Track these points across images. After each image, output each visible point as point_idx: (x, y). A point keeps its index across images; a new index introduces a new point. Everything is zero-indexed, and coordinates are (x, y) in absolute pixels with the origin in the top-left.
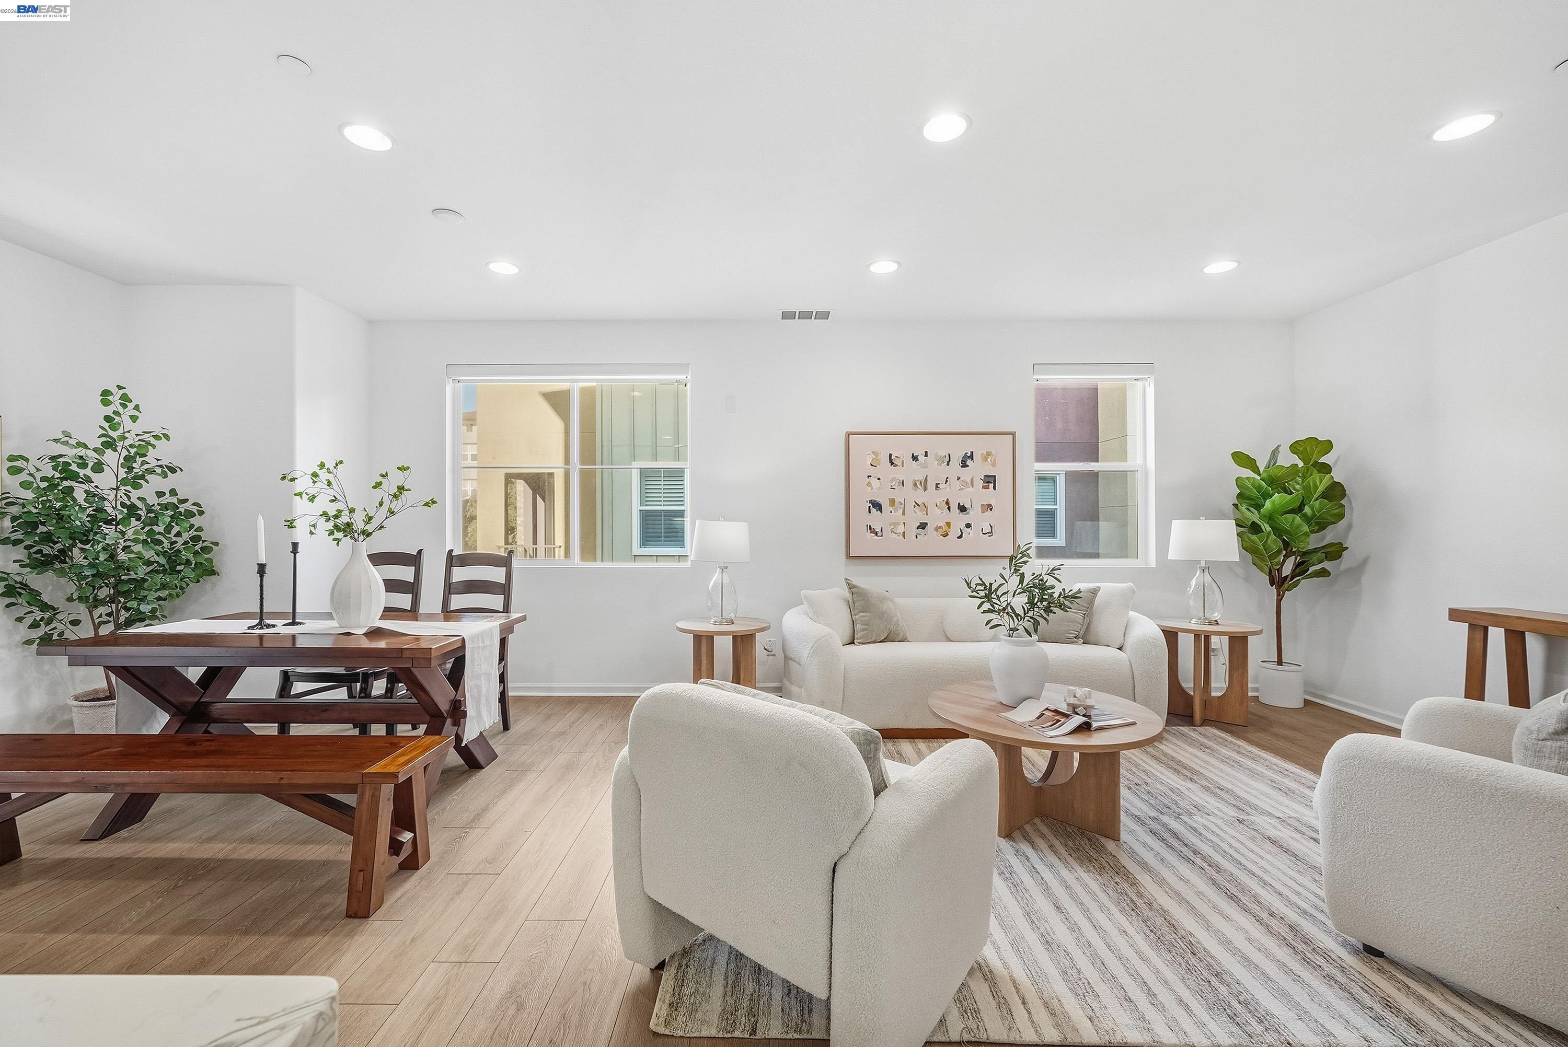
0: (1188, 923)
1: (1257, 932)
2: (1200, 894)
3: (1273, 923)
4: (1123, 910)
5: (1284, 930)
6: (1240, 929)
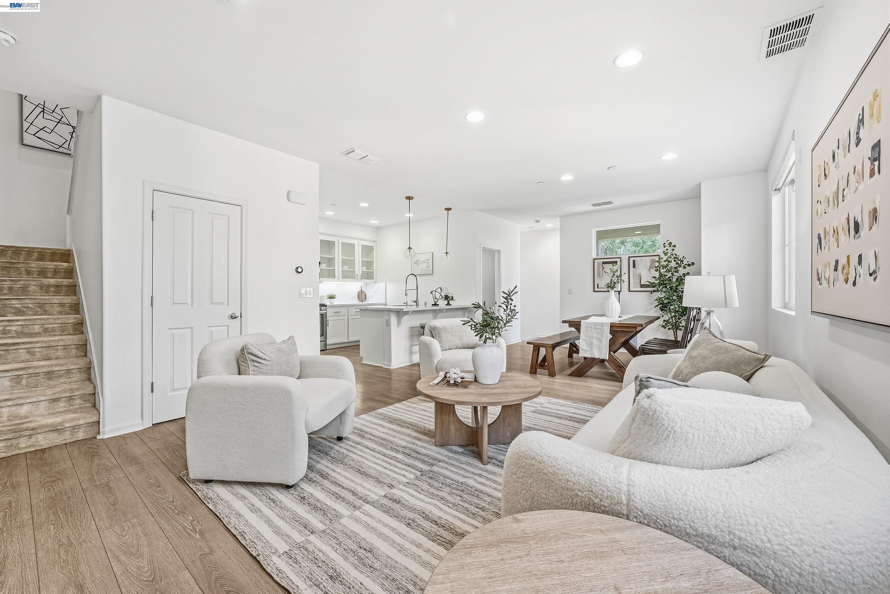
0: (395, 427)
1: (374, 432)
2: (395, 437)
3: (369, 436)
4: (414, 423)
5: (367, 436)
6: (379, 431)
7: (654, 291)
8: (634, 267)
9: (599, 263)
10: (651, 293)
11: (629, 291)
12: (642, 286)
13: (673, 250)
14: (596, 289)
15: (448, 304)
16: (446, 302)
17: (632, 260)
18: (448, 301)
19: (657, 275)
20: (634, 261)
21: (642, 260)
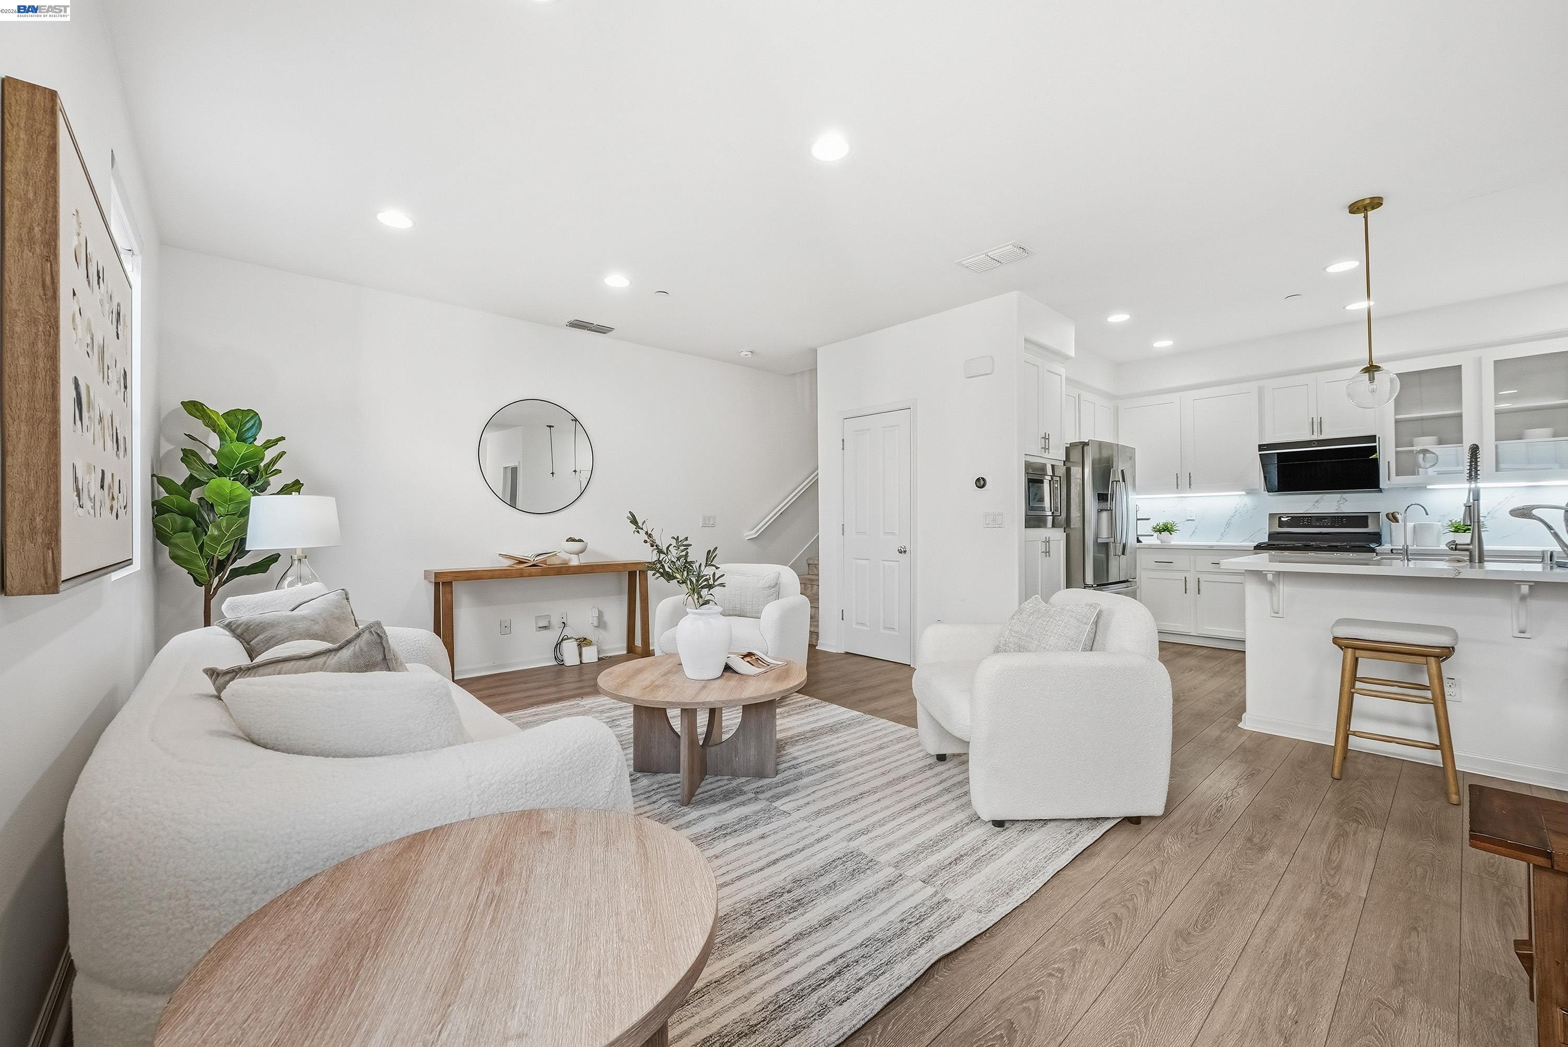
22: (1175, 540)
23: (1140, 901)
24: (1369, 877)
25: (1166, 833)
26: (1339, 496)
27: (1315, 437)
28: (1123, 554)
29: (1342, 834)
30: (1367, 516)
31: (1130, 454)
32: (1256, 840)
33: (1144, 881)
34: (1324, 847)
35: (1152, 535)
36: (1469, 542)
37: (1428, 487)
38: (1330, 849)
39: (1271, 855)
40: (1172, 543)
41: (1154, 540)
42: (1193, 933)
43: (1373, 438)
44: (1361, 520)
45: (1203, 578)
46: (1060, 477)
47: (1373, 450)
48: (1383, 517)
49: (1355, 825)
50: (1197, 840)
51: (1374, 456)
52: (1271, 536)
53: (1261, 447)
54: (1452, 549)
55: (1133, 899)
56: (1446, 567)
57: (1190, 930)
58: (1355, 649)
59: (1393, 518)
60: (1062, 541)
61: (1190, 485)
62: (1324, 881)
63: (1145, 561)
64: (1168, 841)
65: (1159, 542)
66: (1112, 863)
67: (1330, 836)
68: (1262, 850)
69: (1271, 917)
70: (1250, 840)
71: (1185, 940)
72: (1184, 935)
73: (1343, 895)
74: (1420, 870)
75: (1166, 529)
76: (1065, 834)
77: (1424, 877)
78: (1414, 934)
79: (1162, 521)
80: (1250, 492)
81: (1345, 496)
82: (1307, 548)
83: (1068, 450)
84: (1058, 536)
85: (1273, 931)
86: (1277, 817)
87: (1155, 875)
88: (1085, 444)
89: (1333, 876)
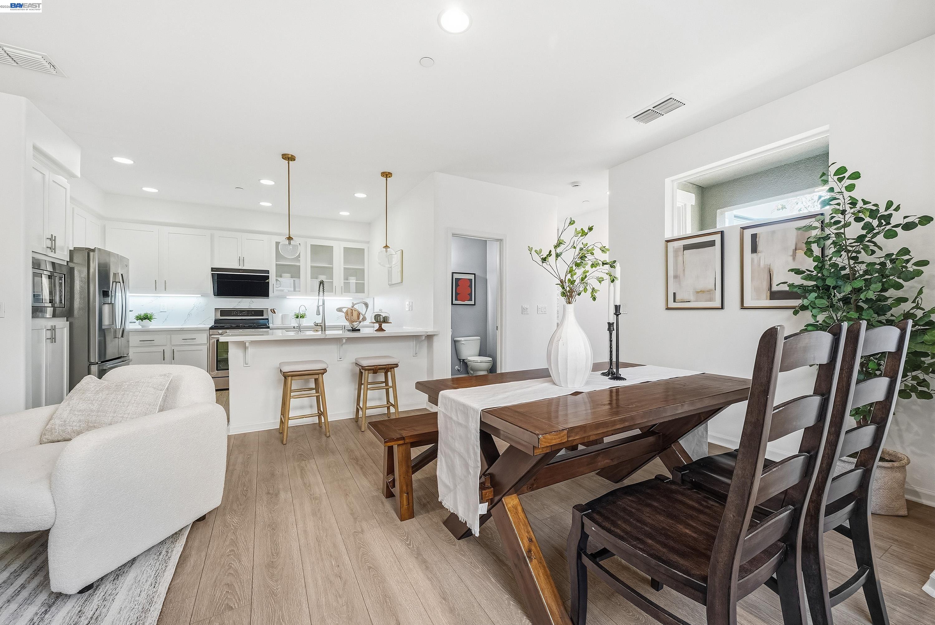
7: (803, 308)
8: (754, 249)
9: (676, 251)
10: (796, 313)
11: (743, 307)
12: (774, 295)
13: (850, 188)
14: (672, 304)
15: (381, 329)
16: (377, 326)
17: (748, 234)
18: (380, 326)
19: (809, 264)
20: (754, 237)
21: (773, 232)
22: (152, 325)
23: (236, 565)
24: (322, 483)
25: (224, 515)
26: (249, 300)
27: (240, 268)
28: (122, 337)
29: (302, 469)
30: (263, 311)
31: (125, 264)
32: (271, 492)
33: (230, 551)
34: (299, 478)
35: (135, 322)
36: (321, 322)
37: (287, 297)
38: (302, 478)
39: (282, 495)
40: (151, 327)
41: (137, 326)
42: (274, 560)
43: (268, 272)
44: (260, 313)
45: (176, 349)
46: (65, 275)
47: (268, 277)
48: (269, 310)
49: (304, 462)
50: (243, 509)
51: (267, 281)
52: (216, 321)
53: (213, 269)
54: (316, 325)
55: (231, 566)
56: (293, 334)
57: (272, 560)
58: (292, 376)
59: (273, 311)
60: (66, 328)
61: (165, 288)
62: (309, 494)
63: (134, 340)
64: (228, 517)
65: (140, 327)
66: (203, 554)
67: (298, 473)
68: (277, 495)
69: (300, 525)
70: (268, 493)
71: (273, 567)
72: (271, 565)
73: (319, 496)
74: (334, 470)
75: (146, 318)
76: (156, 558)
77: (337, 472)
78: (348, 497)
79: (142, 313)
80: (204, 295)
81: (253, 300)
82: (238, 327)
83: (71, 253)
84: (62, 325)
85: (305, 532)
86: (273, 475)
87: (234, 543)
88: (89, 251)
89: (310, 490)
